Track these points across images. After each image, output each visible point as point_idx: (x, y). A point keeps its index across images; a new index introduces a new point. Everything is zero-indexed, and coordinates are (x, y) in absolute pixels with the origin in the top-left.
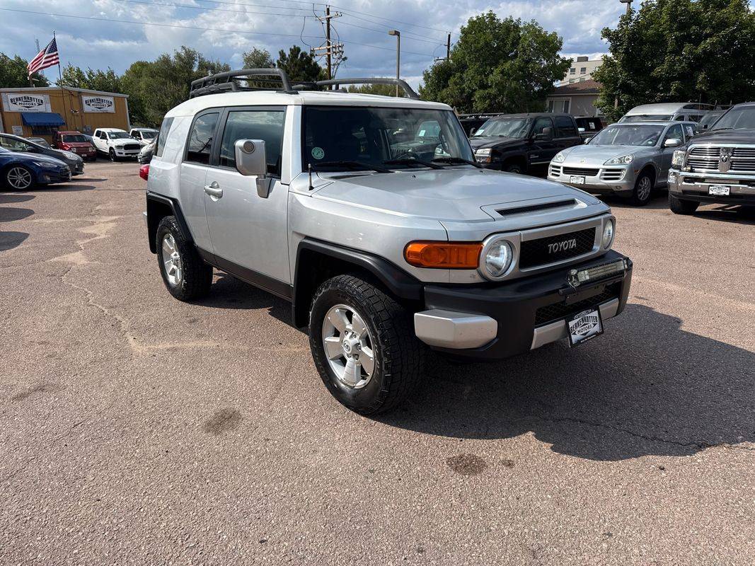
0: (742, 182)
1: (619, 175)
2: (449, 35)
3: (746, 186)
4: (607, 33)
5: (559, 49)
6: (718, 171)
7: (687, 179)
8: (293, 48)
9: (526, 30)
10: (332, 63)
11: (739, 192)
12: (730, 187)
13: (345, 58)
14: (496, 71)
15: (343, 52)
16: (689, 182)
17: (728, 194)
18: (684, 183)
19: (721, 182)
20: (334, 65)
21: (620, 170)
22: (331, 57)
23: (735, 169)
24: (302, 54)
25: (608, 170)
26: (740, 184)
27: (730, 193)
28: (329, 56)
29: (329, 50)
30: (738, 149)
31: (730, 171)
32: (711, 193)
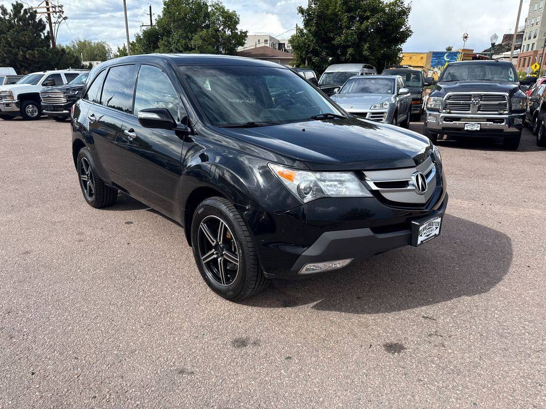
0: (489, 120)
1: (382, 117)
2: (150, 7)
3: (492, 123)
4: (301, 11)
5: (237, 23)
6: (470, 112)
7: (446, 119)
8: (15, 3)
9: (214, 6)
10: (53, 21)
11: (486, 128)
12: (480, 124)
13: (65, 18)
14: (196, 37)
15: (63, 12)
16: (447, 121)
17: (478, 129)
18: (444, 122)
19: (475, 120)
20: (54, 23)
21: (383, 113)
22: (52, 16)
23: (482, 111)
24: (25, 10)
25: (373, 113)
26: (487, 121)
27: (480, 129)
28: (49, 14)
29: (48, 9)
30: (484, 95)
31: (479, 112)
32: (466, 129)
